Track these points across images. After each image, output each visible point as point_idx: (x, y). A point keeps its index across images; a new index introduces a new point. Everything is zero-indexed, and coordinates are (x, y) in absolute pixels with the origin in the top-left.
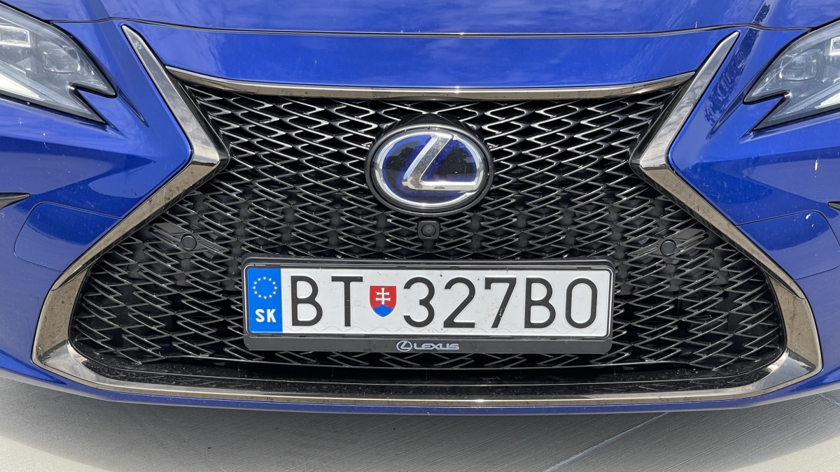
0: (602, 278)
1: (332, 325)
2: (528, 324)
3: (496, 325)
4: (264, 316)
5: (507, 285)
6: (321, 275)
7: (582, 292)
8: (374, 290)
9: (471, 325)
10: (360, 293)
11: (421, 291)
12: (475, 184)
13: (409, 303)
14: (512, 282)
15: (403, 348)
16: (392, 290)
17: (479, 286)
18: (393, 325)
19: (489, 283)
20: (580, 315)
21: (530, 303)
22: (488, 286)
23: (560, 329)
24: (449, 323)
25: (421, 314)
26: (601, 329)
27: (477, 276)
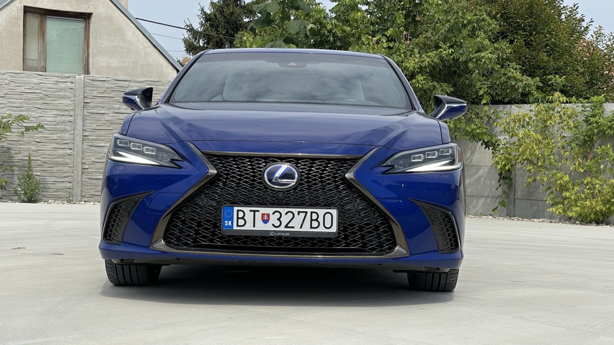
0: (334, 212)
1: (249, 227)
2: (311, 227)
3: (301, 227)
4: (228, 223)
5: (304, 214)
6: (247, 209)
7: (328, 217)
8: (263, 215)
9: (293, 227)
10: (259, 215)
11: (278, 215)
12: (295, 180)
13: (274, 219)
14: (306, 213)
15: (271, 234)
16: (268, 215)
17: (296, 214)
18: (268, 227)
19: (299, 213)
20: (328, 224)
21: (312, 220)
22: (299, 214)
23: (321, 229)
24: (286, 226)
25: (277, 224)
26: (334, 229)
27: (295, 211)
